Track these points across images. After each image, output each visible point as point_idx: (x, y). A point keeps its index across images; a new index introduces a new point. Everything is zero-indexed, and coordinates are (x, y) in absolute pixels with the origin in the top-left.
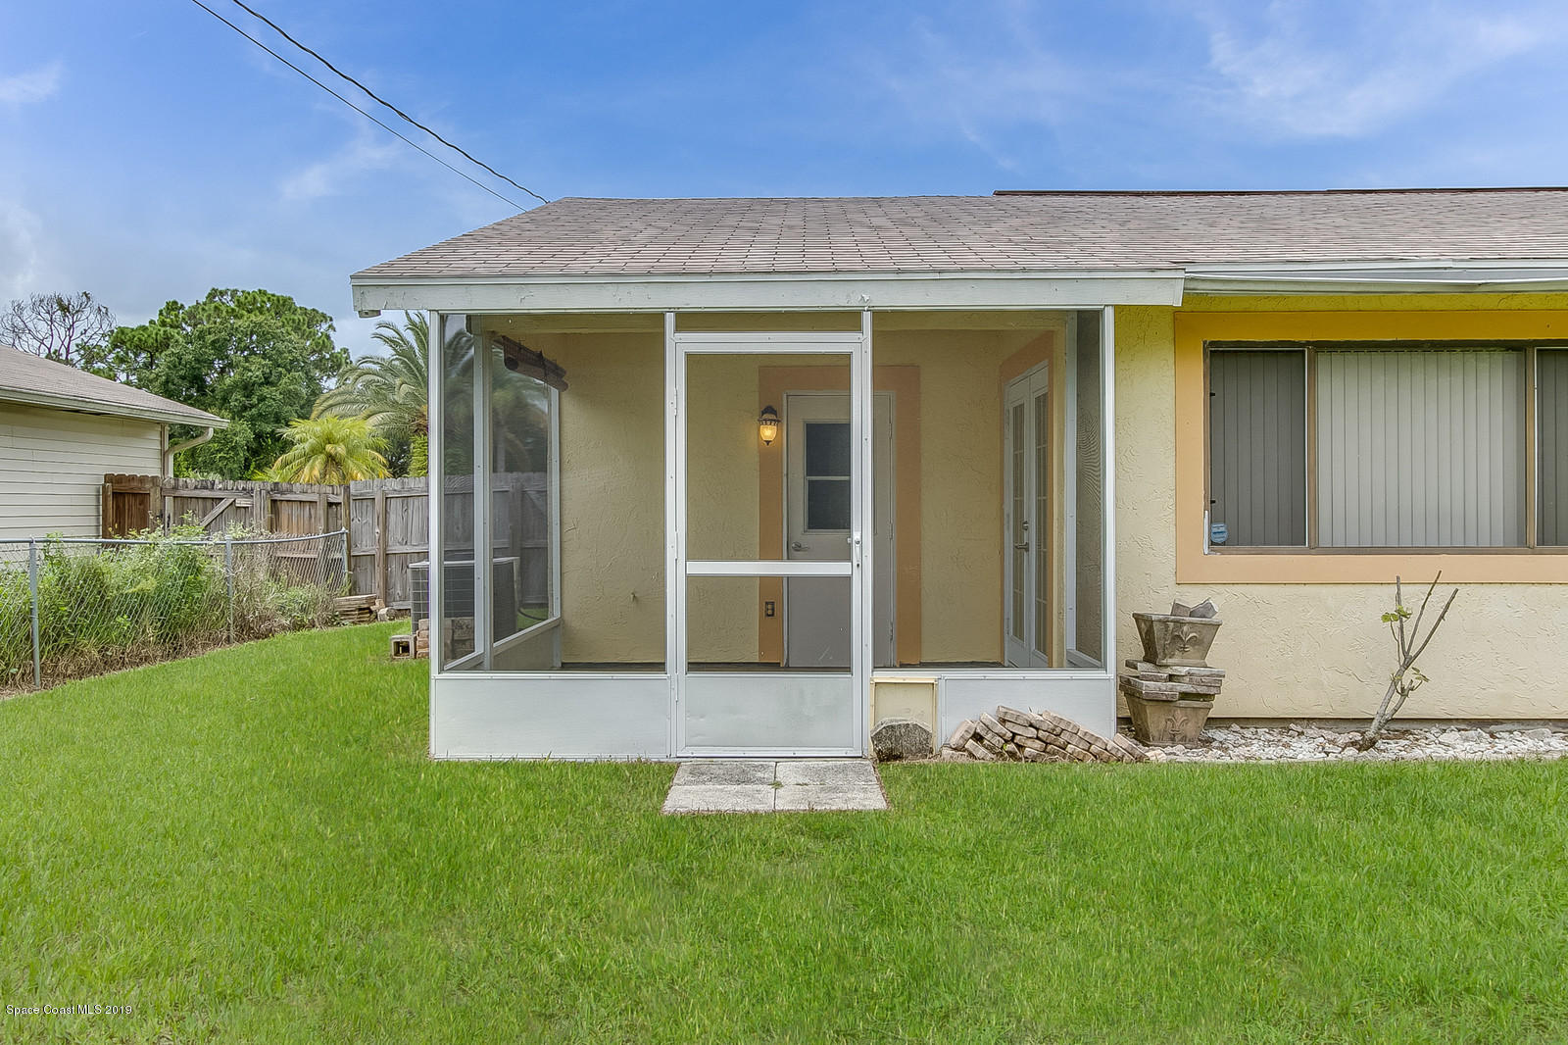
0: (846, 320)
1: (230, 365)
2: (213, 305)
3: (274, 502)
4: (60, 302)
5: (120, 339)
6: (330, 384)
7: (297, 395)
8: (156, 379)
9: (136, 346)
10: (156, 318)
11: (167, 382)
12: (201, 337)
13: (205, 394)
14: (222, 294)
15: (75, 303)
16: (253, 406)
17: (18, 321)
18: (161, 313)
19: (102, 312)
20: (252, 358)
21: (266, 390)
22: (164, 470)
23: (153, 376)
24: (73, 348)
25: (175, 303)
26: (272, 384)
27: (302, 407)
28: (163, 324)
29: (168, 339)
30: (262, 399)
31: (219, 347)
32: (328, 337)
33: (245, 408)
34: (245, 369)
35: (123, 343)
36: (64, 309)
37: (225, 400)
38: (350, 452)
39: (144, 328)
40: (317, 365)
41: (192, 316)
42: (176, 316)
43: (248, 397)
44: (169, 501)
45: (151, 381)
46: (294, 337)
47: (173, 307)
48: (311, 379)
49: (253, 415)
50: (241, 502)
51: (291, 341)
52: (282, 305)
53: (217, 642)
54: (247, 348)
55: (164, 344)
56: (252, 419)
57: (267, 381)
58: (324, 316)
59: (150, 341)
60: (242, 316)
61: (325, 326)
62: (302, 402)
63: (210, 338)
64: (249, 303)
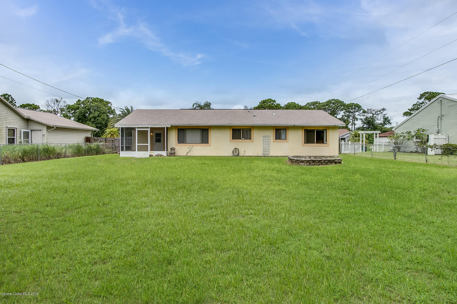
0: (148, 128)
1: (91, 113)
2: (87, 101)
3: (106, 140)
4: (56, 100)
5: (69, 107)
6: (111, 116)
7: (104, 119)
8: (76, 116)
9: (72, 109)
10: (76, 103)
11: (79, 116)
12: (85, 107)
13: (86, 119)
14: (89, 98)
15: (59, 100)
16: (96, 121)
17: (48, 104)
18: (77, 102)
19: (65, 102)
20: (96, 112)
21: (98, 118)
22: (91, 136)
23: (76, 115)
24: (59, 109)
25: (80, 100)
26: (100, 117)
27: (106, 121)
28: (77, 104)
29: (78, 107)
30: (98, 120)
31: (89, 109)
32: (111, 107)
33: (94, 122)
34: (94, 114)
35: (69, 108)
36: (57, 101)
37: (90, 120)
38: (114, 133)
39: (73, 105)
40: (109, 112)
41: (83, 103)
42: (80, 102)
43: (95, 119)
44: (93, 140)
45: (75, 116)
46: (104, 107)
47: (79, 101)
48: (107, 116)
49: (96, 123)
50: (101, 140)
51: (103, 108)
52: (102, 101)
53: (101, 154)
54: (94, 110)
55: (78, 108)
56: (96, 124)
57: (99, 116)
58: (110, 102)
59: (75, 108)
60: (93, 103)
61: (110, 104)
62: (106, 120)
63: (87, 108)
64: (95, 100)
